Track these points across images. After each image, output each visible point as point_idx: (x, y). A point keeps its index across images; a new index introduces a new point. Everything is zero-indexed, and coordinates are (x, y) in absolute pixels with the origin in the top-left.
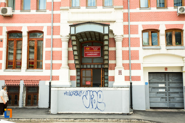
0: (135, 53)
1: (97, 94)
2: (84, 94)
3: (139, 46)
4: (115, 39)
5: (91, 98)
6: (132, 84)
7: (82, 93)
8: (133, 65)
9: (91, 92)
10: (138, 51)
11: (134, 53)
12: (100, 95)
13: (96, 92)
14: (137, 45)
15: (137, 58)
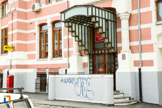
0: (146, 32)
1: (87, 81)
2: (76, 82)
3: (151, 22)
4: (120, 18)
5: (82, 86)
6: (141, 71)
7: (74, 80)
8: (144, 47)
9: (82, 79)
10: (150, 28)
11: (144, 32)
12: (89, 82)
13: (86, 80)
14: (148, 21)
15: (149, 37)
